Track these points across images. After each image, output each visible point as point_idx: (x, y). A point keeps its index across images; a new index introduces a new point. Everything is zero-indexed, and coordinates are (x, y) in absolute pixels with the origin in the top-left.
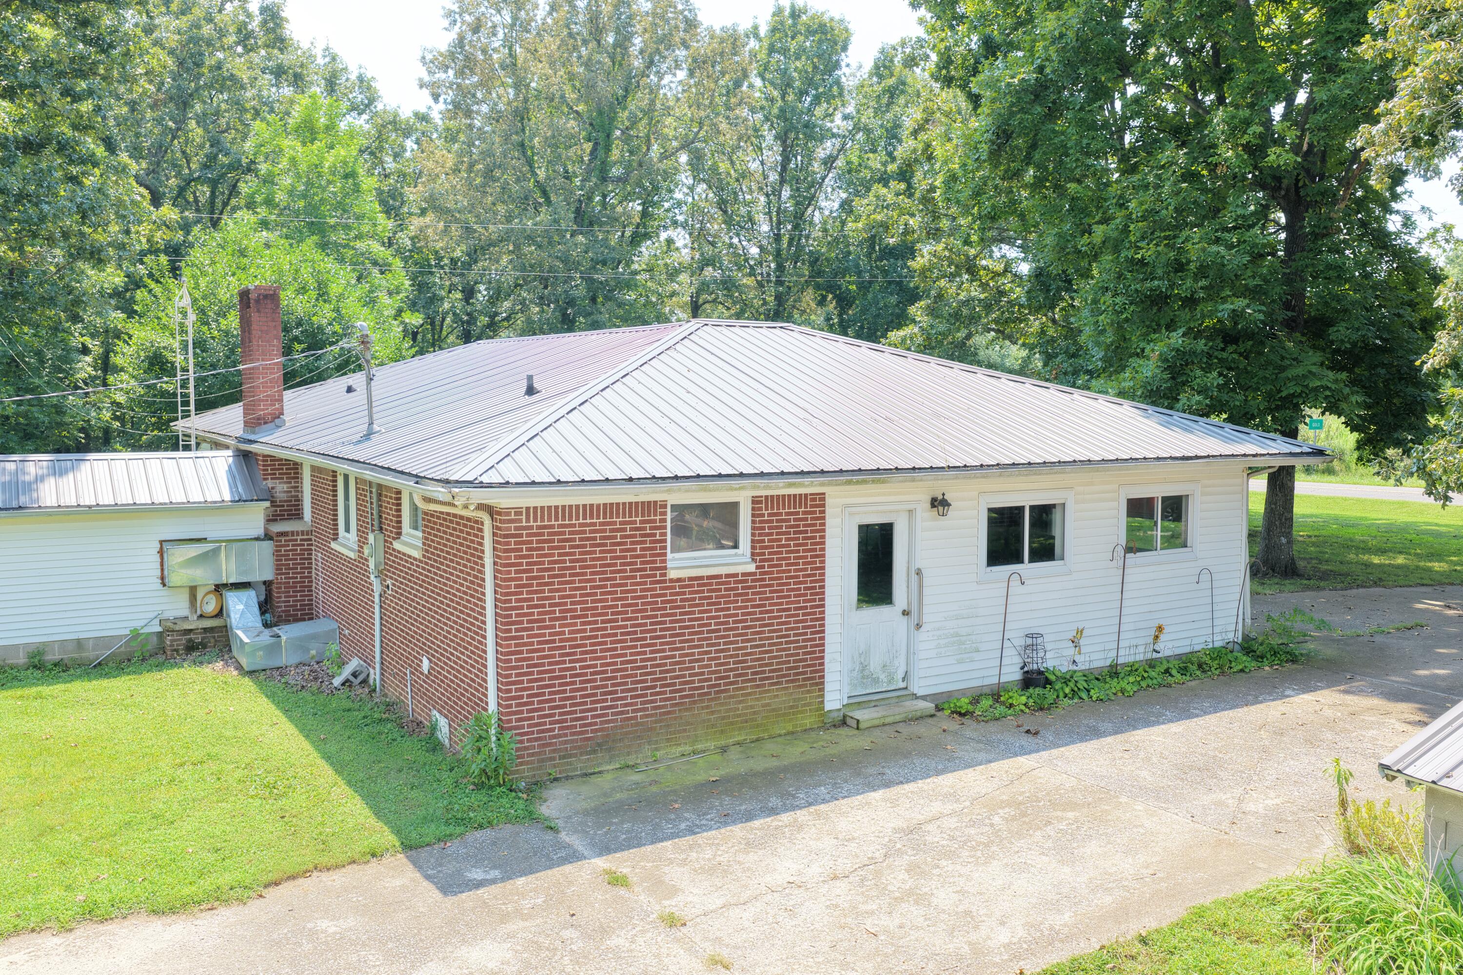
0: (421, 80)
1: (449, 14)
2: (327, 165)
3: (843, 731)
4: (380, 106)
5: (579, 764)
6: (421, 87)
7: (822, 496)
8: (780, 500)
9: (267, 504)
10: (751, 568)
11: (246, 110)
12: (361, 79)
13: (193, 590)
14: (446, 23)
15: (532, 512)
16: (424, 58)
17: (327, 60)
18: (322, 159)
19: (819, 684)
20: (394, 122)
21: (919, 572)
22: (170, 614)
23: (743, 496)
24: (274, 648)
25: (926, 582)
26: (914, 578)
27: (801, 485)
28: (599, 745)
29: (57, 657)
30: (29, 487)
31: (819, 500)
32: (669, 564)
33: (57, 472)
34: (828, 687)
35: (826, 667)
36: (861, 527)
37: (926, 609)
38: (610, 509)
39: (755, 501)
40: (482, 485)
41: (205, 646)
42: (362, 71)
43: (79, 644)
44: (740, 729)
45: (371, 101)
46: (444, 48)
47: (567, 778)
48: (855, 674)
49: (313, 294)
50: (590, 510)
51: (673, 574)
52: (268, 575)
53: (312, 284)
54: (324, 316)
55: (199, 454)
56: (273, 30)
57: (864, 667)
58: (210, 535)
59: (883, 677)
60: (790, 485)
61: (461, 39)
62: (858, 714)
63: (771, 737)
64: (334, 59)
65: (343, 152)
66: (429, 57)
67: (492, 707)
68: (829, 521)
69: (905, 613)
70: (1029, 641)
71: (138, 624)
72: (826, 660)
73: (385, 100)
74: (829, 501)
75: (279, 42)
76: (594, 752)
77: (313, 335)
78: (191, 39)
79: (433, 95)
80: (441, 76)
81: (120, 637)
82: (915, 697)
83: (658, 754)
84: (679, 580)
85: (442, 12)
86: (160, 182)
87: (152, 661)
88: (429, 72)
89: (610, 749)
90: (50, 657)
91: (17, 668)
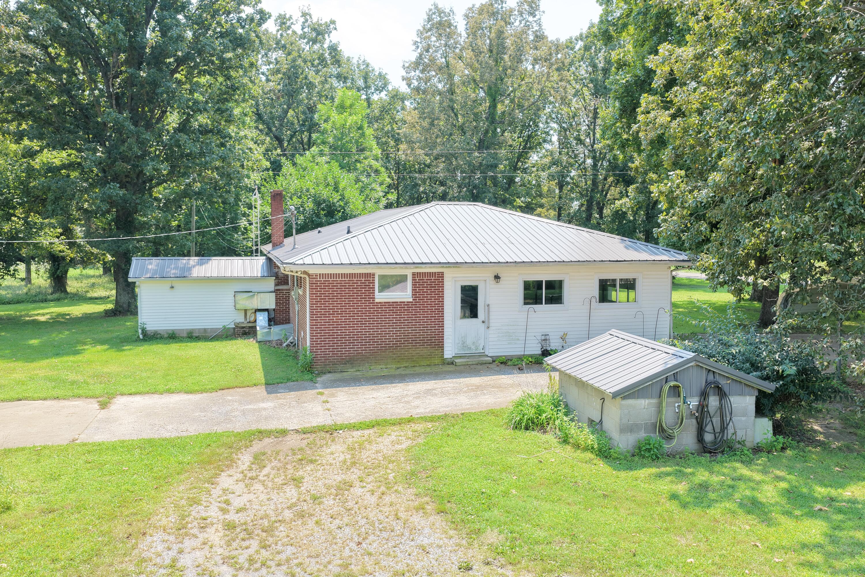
0: (403, 77)
1: (415, 43)
2: (348, 124)
3: (451, 366)
4: (390, 88)
5: (340, 367)
6: (403, 80)
7: (442, 273)
8: (424, 274)
9: (274, 278)
10: (411, 300)
11: (322, 96)
12: (380, 74)
13: (246, 311)
14: (414, 47)
15: (322, 275)
16: (404, 66)
17: (364, 66)
18: (346, 121)
19: (442, 347)
20: (396, 95)
21: (488, 305)
22: (238, 321)
23: (409, 272)
24: (268, 333)
25: (491, 310)
26: (486, 307)
27: (421, 268)
28: (348, 362)
29: (197, 335)
30: (190, 269)
31: (441, 275)
32: (376, 297)
33: (201, 264)
34: (445, 349)
35: (445, 341)
36: (462, 287)
37: (491, 321)
38: (352, 275)
39: (414, 274)
40: (295, 264)
41: (249, 334)
42: (381, 70)
43: (205, 330)
44: (406, 361)
45: (385, 85)
46: (413, 59)
47: (335, 372)
48: (460, 345)
49: (332, 188)
50: (344, 275)
51: (377, 300)
52: (273, 306)
53: (332, 182)
54: (335, 197)
55: (253, 258)
56: (335, 57)
57: (464, 343)
58: (253, 291)
59: (473, 347)
60: (416, 267)
61: (421, 55)
62: (456, 361)
63: (420, 366)
64: (368, 65)
65: (355, 118)
66: (407, 65)
67: (308, 344)
68: (445, 283)
69: (483, 322)
70: (543, 338)
71: (226, 324)
72: (445, 338)
73: (393, 84)
74: (445, 275)
75: (337, 62)
76: (346, 364)
77: (330, 207)
78: (292, 67)
79: (407, 84)
80: (413, 73)
81: (220, 329)
82: (487, 356)
83: (372, 367)
84: (380, 303)
85: (412, 43)
86: (283, 133)
87: (229, 338)
88: (407, 73)
89: (352, 364)
90: (195, 335)
91: (183, 338)
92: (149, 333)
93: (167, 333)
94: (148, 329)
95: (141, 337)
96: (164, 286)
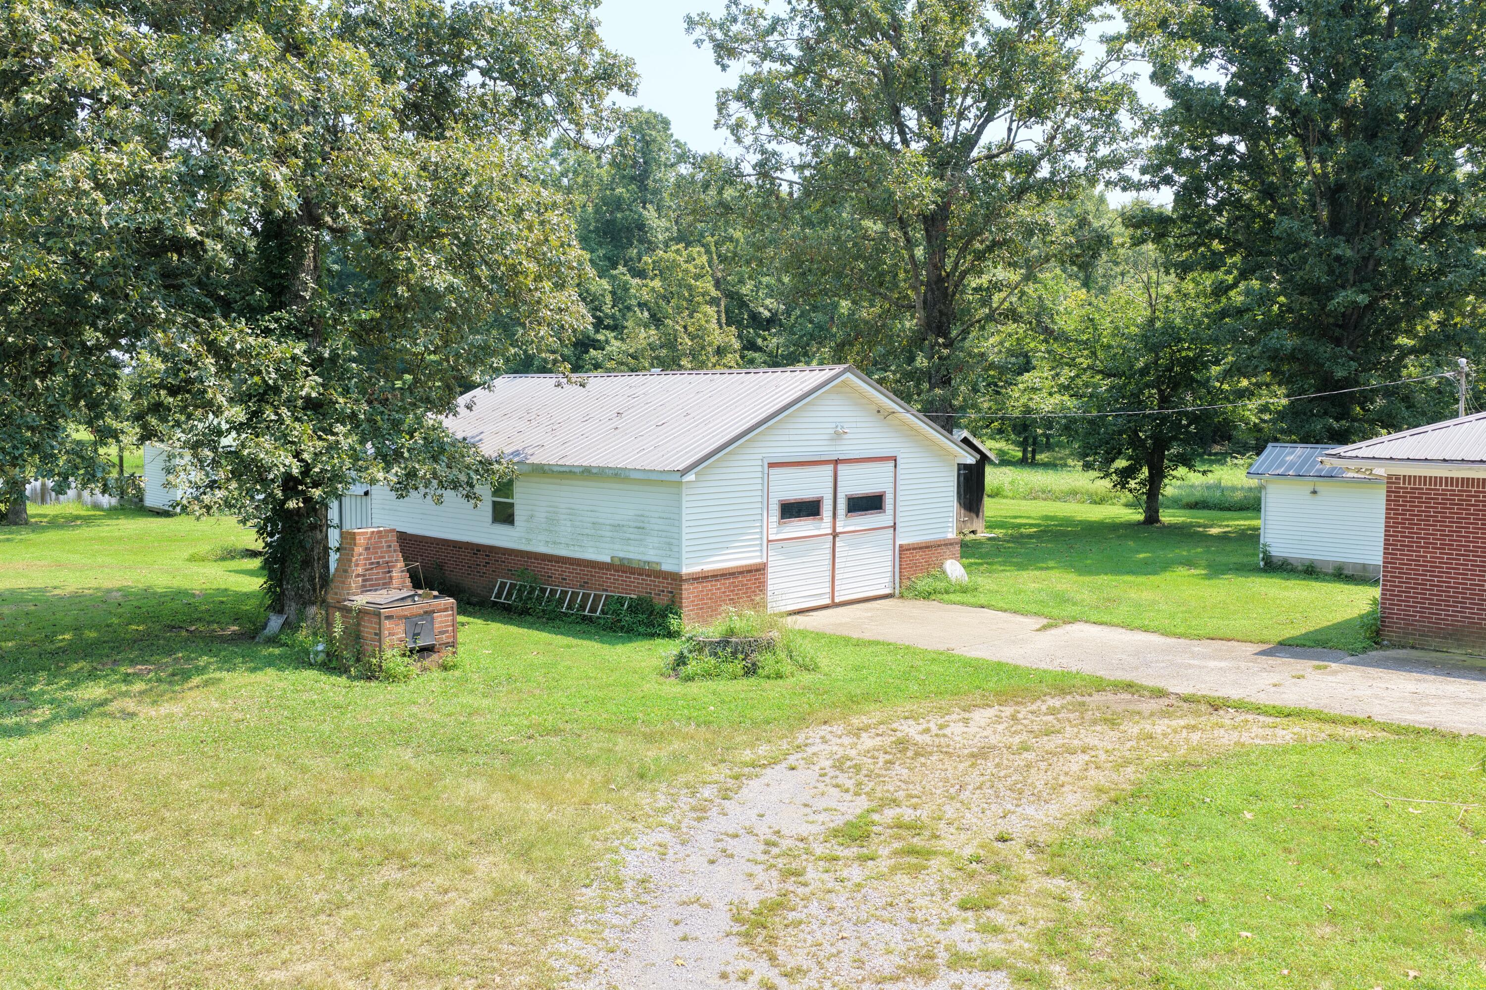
28: (1450, 635)
29: (1351, 573)
76: (1446, 638)
89: (1458, 640)
90: (1346, 572)
91: (1326, 574)
92: (1275, 560)
93: (1303, 565)
94: (1273, 554)
95: (1262, 564)
96: (1303, 488)
